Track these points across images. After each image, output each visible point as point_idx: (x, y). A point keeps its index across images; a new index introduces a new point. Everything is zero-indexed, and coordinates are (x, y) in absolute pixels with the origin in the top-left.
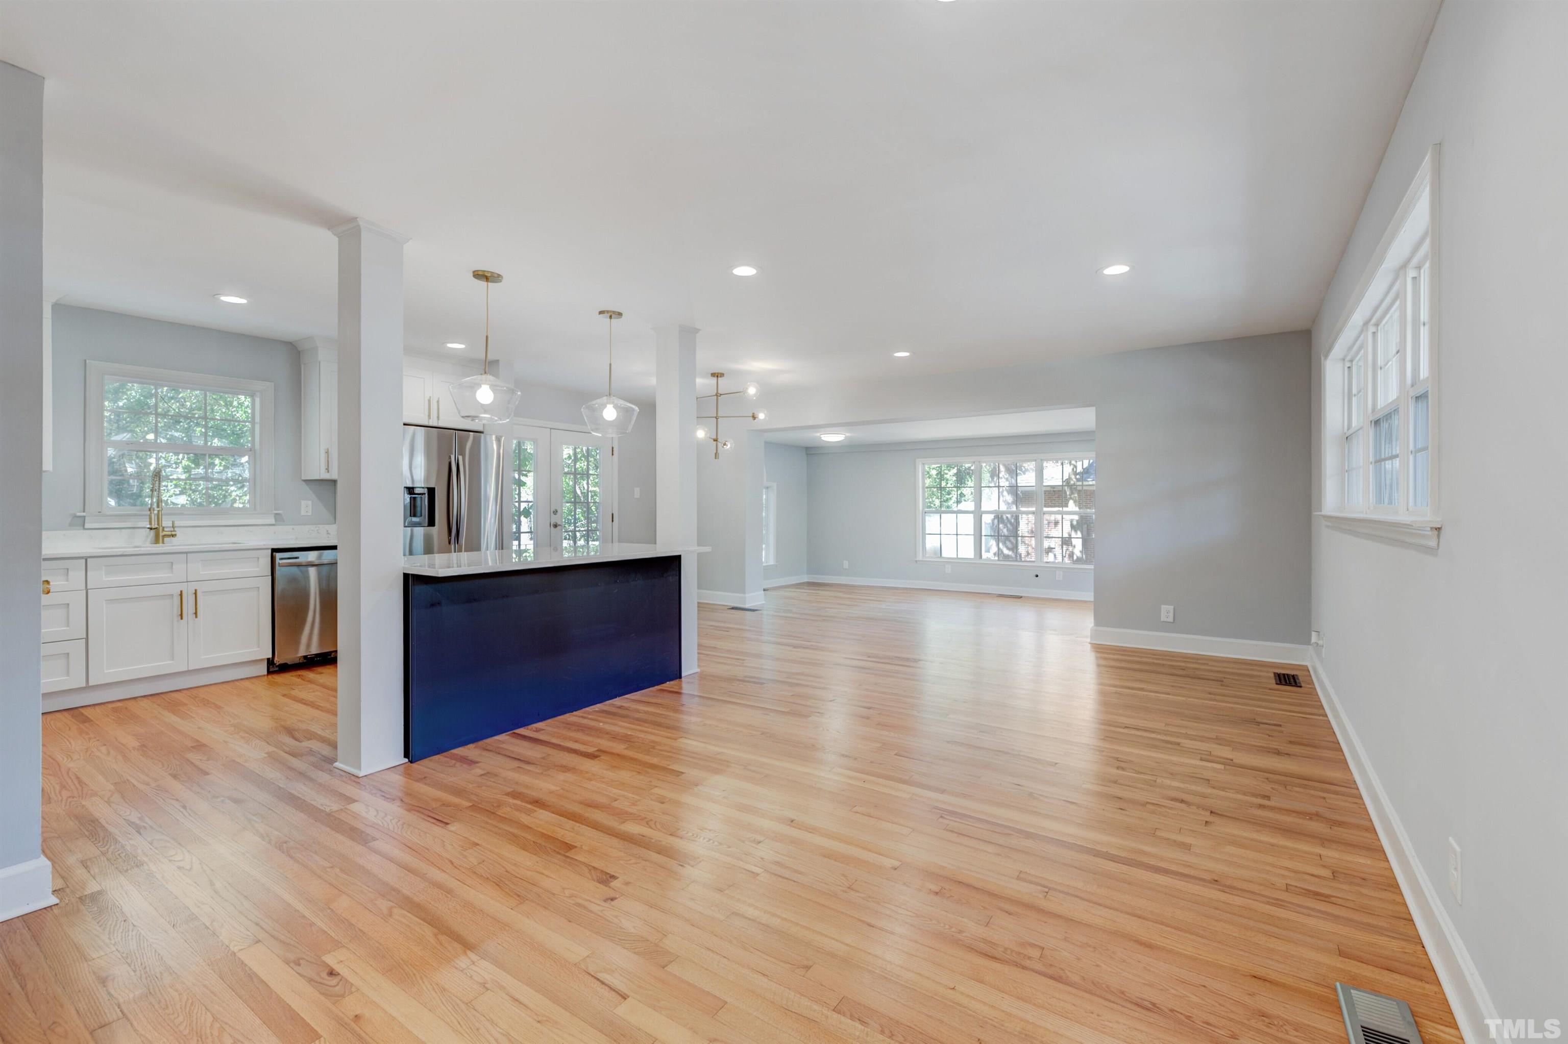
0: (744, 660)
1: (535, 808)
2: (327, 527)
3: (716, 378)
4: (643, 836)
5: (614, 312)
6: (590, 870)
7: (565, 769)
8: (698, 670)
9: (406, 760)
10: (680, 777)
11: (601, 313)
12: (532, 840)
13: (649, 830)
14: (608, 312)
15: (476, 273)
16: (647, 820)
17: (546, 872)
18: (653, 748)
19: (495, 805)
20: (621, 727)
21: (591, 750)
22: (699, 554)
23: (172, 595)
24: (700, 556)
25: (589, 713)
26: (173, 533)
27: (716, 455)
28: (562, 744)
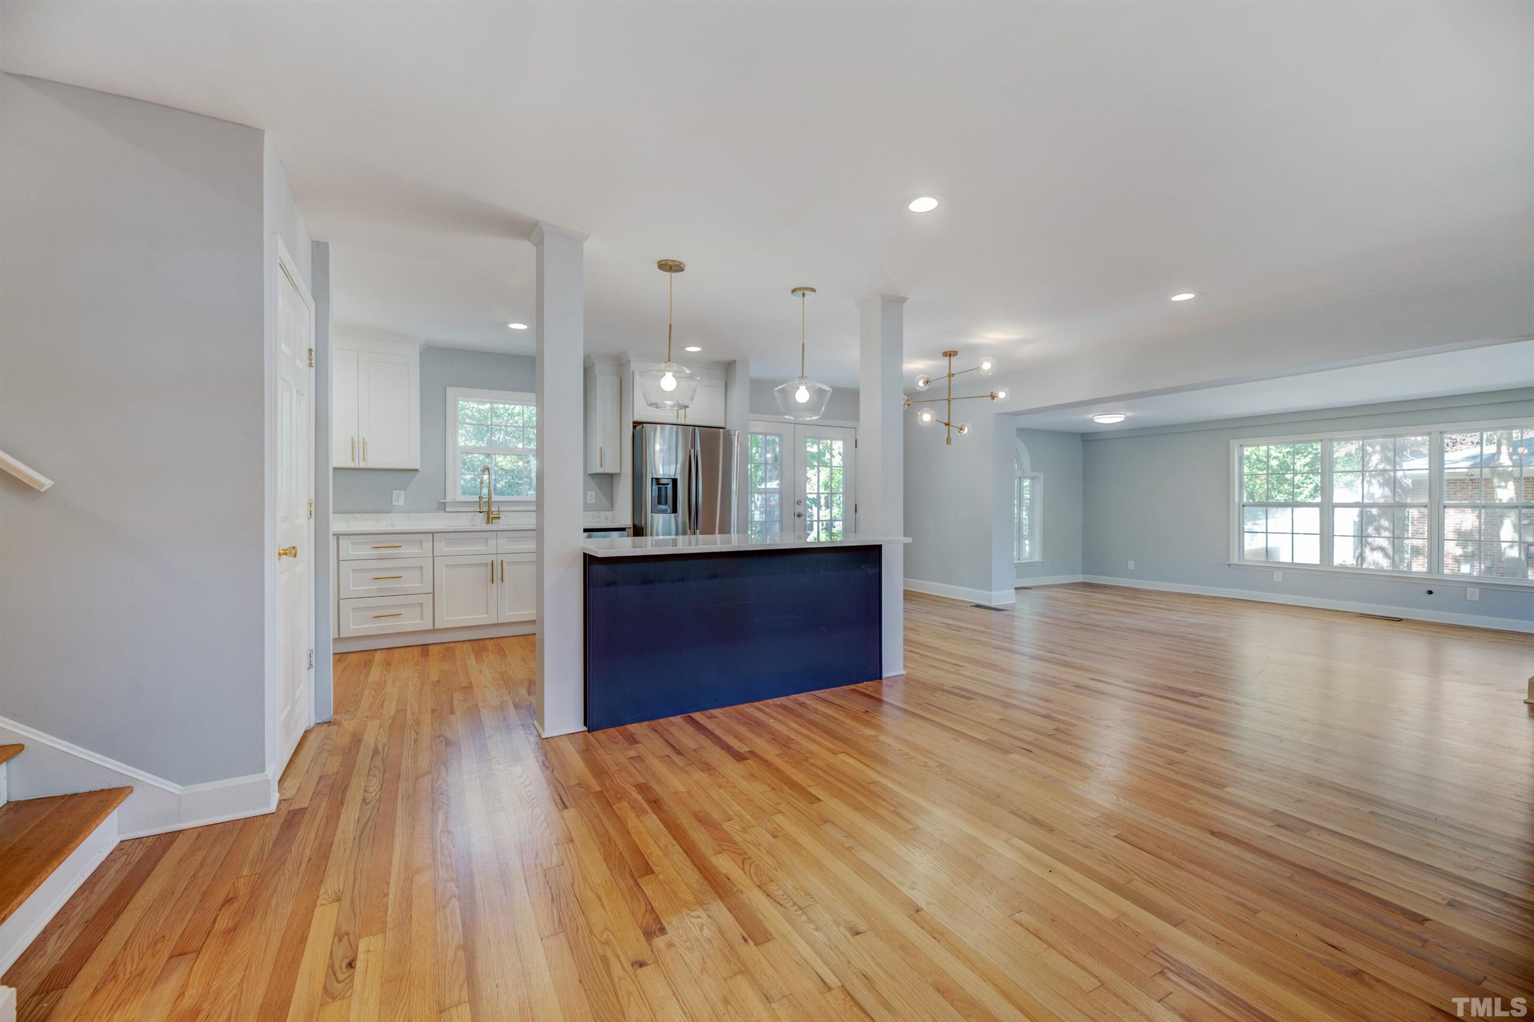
0: (961, 666)
1: (649, 810)
2: (606, 513)
3: (948, 358)
4: (729, 879)
5: (806, 289)
6: (646, 911)
7: (707, 768)
8: (904, 672)
9: (586, 729)
10: (813, 805)
11: (794, 291)
12: (621, 850)
13: (741, 872)
14: (800, 289)
15: (660, 263)
16: (745, 856)
17: (605, 900)
18: (806, 760)
19: (619, 795)
20: (786, 727)
21: (743, 749)
22: (905, 544)
23: (487, 564)
24: (906, 546)
25: (768, 706)
26: (498, 516)
27: (948, 441)
28: (722, 737)
